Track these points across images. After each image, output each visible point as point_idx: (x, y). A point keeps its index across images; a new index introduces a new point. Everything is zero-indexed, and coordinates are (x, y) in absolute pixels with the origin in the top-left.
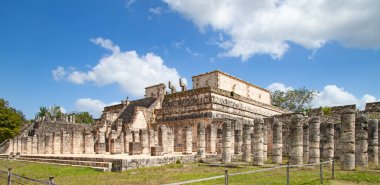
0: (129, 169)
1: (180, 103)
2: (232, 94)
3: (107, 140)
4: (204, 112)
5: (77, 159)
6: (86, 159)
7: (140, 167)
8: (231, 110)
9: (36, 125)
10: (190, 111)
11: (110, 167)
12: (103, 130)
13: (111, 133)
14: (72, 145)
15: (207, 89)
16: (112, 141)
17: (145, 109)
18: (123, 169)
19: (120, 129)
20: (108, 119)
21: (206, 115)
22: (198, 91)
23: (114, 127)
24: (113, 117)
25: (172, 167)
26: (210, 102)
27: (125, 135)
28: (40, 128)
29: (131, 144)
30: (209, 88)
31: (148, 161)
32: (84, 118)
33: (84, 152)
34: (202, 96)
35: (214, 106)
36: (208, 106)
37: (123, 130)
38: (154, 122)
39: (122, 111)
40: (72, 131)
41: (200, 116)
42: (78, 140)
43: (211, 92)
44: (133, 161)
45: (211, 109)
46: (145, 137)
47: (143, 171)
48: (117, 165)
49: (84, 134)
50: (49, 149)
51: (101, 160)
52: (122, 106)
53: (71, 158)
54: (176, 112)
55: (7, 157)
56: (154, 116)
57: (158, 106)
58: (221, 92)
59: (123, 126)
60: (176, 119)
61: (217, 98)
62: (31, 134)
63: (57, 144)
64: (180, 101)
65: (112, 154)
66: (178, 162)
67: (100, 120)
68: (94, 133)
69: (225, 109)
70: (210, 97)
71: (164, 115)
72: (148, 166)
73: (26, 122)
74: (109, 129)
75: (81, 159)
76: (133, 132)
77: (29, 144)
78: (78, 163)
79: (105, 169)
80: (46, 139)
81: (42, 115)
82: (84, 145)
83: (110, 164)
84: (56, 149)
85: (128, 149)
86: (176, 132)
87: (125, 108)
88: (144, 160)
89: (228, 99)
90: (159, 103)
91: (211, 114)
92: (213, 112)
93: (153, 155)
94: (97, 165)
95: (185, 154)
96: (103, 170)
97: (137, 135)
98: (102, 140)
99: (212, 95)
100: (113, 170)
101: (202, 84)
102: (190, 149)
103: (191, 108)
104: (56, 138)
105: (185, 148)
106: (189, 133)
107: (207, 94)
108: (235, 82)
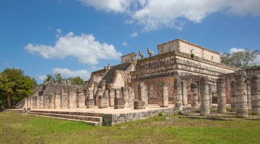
0: (118, 123)
1: (150, 66)
2: (192, 56)
3: (95, 97)
4: (171, 71)
5: (72, 113)
6: (79, 114)
7: (128, 121)
8: (192, 69)
9: (44, 87)
10: (159, 72)
11: (101, 122)
12: (91, 89)
13: (98, 91)
14: (69, 101)
15: (172, 53)
16: (100, 97)
17: (122, 72)
18: (113, 123)
19: (104, 87)
20: (95, 80)
21: (173, 74)
22: (165, 55)
23: (100, 86)
24: (99, 79)
25: (156, 120)
26: (175, 63)
27: (109, 92)
28: (47, 89)
29: (116, 100)
30: (174, 52)
31: (134, 115)
32: (77, 81)
33: (78, 107)
34: (168, 59)
35: (179, 67)
36: (174, 67)
37: (106, 89)
38: (130, 81)
39: (105, 74)
40: (68, 90)
41: (168, 75)
42: (73, 97)
43: (175, 55)
44: (122, 115)
45: (177, 68)
46: (126, 93)
47: (130, 124)
48: (107, 120)
49: (78, 93)
50: (52, 105)
51: (93, 114)
52: (104, 70)
53: (68, 113)
54: (148, 72)
55: (21, 111)
56: (130, 77)
57: (133, 69)
58: (183, 55)
59: (106, 86)
60: (148, 78)
61: (181, 59)
62: (41, 94)
63: (58, 101)
64: (150, 64)
65: (100, 108)
66: (160, 115)
67: (89, 82)
68: (85, 91)
69: (188, 68)
70: (175, 59)
71: (137, 76)
72: (135, 119)
73: (37, 86)
74: (96, 88)
75: (75, 113)
76: (115, 90)
77: (38, 101)
78: (73, 117)
79: (96, 123)
80: (50, 98)
81: (48, 80)
82: (77, 101)
83: (101, 118)
84: (58, 106)
85: (113, 103)
86: (148, 88)
87: (107, 72)
88: (131, 114)
89: (190, 60)
90: (133, 67)
91: (177, 73)
92: (179, 71)
93: (135, 108)
94: (89, 119)
95: (163, 106)
96: (94, 124)
97: (118, 92)
98: (91, 97)
99: (177, 57)
100: (104, 124)
101: (166, 50)
102: (166, 102)
103: (160, 69)
104: (57, 96)
105: (163, 101)
106: (166, 88)
107: (173, 57)
108: (192, 47)
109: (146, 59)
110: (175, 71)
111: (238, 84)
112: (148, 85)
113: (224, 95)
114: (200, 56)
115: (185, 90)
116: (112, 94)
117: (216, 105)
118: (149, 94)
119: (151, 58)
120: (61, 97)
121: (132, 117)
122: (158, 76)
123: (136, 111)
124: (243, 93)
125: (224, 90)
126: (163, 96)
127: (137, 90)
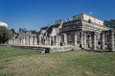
0: (52, 52)
1: (69, 26)
3: (42, 40)
4: (79, 29)
5: (31, 47)
7: (57, 51)
8: (89, 28)
11: (44, 51)
12: (40, 36)
13: (44, 37)
14: (29, 42)
15: (80, 20)
16: (44, 40)
17: (56, 28)
18: (50, 52)
20: (42, 32)
21: (80, 30)
22: (76, 21)
23: (45, 35)
24: (44, 32)
26: (81, 25)
28: (19, 36)
29: (52, 41)
30: (81, 19)
31: (60, 48)
32: (34, 32)
33: (34, 44)
34: (78, 23)
35: (83, 27)
36: (81, 27)
37: (48, 36)
38: (59, 33)
39: (47, 29)
41: (77, 31)
42: (32, 40)
43: (81, 21)
44: (54, 48)
45: (82, 27)
46: (57, 38)
48: (47, 50)
49: (34, 37)
50: (22, 43)
54: (67, 29)
55: (7, 46)
56: (59, 31)
57: (61, 27)
58: (85, 21)
60: (68, 32)
61: (84, 23)
62: (16, 38)
63: (24, 41)
65: (44, 45)
67: (39, 33)
68: (37, 37)
69: (87, 28)
70: (81, 23)
71: (63, 30)
72: (60, 51)
77: (15, 41)
80: (21, 39)
81: (20, 31)
82: (34, 42)
83: (44, 49)
84: (24, 43)
85: (50, 43)
86: (68, 37)
87: (48, 28)
88: (59, 48)
89: (88, 24)
90: (61, 26)
91: (82, 30)
92: (83, 29)
93: (61, 46)
94: (39, 50)
95: (74, 45)
96: (41, 52)
97: (53, 38)
98: (40, 40)
99: (82, 22)
100: (46, 52)
101: (77, 18)
102: (76, 43)
103: (74, 27)
104: (24, 39)
105: (74, 43)
106: (76, 37)
107: (80, 22)
108: (90, 18)
109: (67, 23)
110: (81, 29)
111: (111, 35)
112: (68, 35)
113: (103, 40)
114: (94, 22)
115: (85, 38)
116: (50, 39)
117: (100, 45)
118: (68, 40)
119: (69, 22)
120: (26, 40)
121: (59, 49)
122: (73, 31)
123: (61, 47)
124: (112, 40)
125: (104, 38)
126: (74, 40)
127: (62, 37)
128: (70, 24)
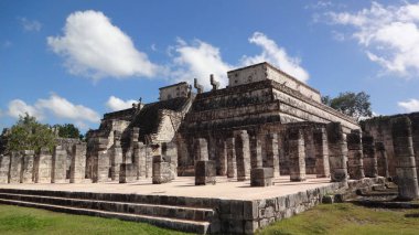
1: (222, 103)
4: (266, 115)
10: (243, 115)
15: (266, 84)
17: (172, 113)
21: (270, 119)
26: (273, 101)
34: (258, 93)
35: (282, 107)
36: (272, 107)
39: (134, 117)
43: (272, 87)
45: (278, 110)
60: (220, 126)
61: (279, 95)
69: (294, 111)
70: (272, 94)
87: (137, 114)
91: (278, 118)
92: (281, 115)
99: (274, 90)
101: (243, 80)
103: (244, 109)
107: (266, 90)
110: (274, 114)
119: (215, 92)
128: (226, 98)
